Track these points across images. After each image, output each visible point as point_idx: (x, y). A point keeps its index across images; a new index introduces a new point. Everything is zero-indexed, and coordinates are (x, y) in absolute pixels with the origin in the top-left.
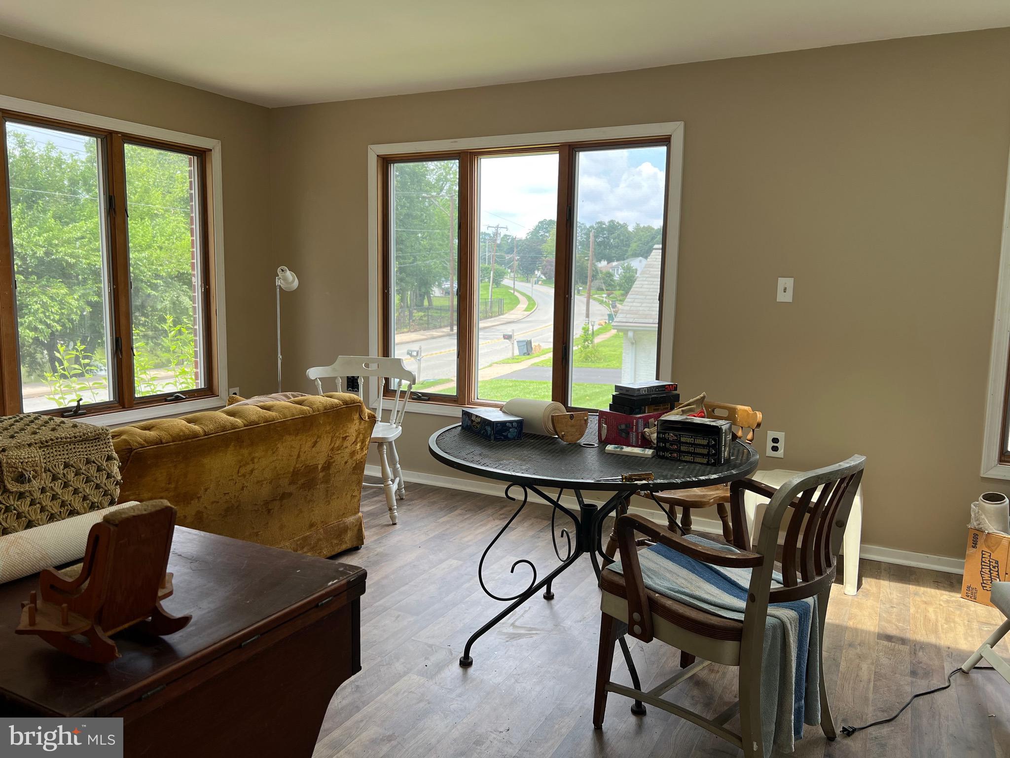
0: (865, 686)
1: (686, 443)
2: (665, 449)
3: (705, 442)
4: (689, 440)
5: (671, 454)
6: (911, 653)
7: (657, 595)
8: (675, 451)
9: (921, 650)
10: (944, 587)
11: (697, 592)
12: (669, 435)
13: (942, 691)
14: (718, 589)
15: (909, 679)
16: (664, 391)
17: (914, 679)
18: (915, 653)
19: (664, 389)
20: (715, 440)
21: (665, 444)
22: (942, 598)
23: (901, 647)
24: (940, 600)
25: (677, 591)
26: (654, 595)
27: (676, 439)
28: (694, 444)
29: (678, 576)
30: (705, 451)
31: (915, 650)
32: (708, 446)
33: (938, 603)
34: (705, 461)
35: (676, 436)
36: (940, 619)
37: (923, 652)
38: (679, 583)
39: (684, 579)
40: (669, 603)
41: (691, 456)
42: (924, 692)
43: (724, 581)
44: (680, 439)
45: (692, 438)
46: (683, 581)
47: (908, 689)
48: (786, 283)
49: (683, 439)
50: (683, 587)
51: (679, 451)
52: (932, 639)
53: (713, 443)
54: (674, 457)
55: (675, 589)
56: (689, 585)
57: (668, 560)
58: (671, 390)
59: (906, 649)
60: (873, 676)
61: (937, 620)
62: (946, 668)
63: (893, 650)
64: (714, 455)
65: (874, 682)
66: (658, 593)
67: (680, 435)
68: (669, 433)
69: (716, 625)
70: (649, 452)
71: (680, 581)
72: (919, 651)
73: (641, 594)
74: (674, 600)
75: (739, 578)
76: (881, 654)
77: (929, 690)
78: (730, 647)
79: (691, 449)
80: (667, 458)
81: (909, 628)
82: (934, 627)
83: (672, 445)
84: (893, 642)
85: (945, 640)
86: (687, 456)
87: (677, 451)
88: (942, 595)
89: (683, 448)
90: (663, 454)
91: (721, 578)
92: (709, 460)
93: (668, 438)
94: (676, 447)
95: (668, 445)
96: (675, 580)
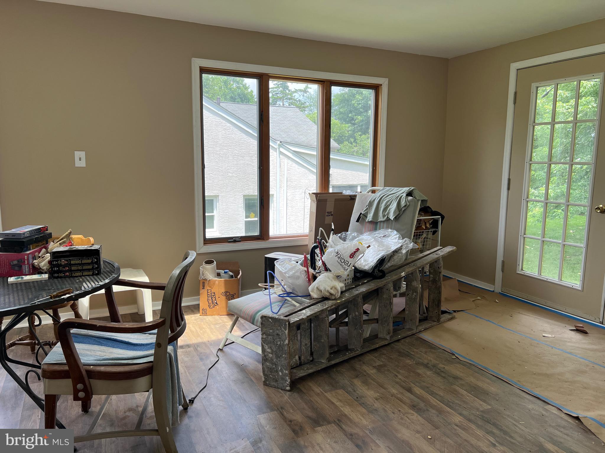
0: (185, 375)
1: (75, 264)
2: (59, 272)
3: (89, 261)
4: (77, 262)
5: (64, 274)
6: (195, 351)
7: (92, 367)
8: (67, 271)
9: (198, 347)
10: (190, 313)
11: (112, 356)
12: (61, 261)
13: (218, 362)
14: (122, 350)
15: (201, 363)
16: (40, 232)
17: (204, 362)
18: (197, 350)
19: (40, 231)
20: (96, 258)
21: (59, 268)
22: (192, 319)
23: (189, 349)
24: (192, 320)
25: (102, 360)
26: (89, 368)
27: (67, 263)
28: (82, 264)
29: (95, 351)
30: (90, 267)
31: (196, 348)
32: (92, 263)
33: (192, 321)
34: (91, 273)
35: (67, 261)
36: (197, 329)
37: (199, 348)
38: (98, 355)
39: (99, 351)
40: (102, 369)
41: (80, 272)
42: (211, 366)
43: (122, 344)
44: (70, 263)
45: (79, 260)
46: (100, 353)
47: (203, 368)
48: (80, 155)
49: (72, 262)
50: (102, 356)
51: (70, 271)
52: (199, 340)
53: (96, 260)
54: (67, 276)
55: (100, 359)
56: (105, 354)
57: (81, 344)
58: (44, 231)
59: (192, 349)
60: (185, 369)
61: (196, 330)
62: (213, 351)
63: (186, 352)
64: (97, 268)
65: (188, 371)
66: (92, 366)
67: (70, 260)
68: (61, 260)
69: (138, 370)
70: (46, 276)
71: (98, 353)
72: (198, 348)
73: (82, 370)
74: (105, 365)
75: (128, 339)
76: (182, 356)
77: (213, 365)
78: (144, 381)
79: (80, 268)
80: (61, 277)
81: (187, 338)
82: (197, 334)
83: (64, 267)
84: (184, 348)
85: (205, 339)
86: (77, 272)
87: (69, 271)
88: (191, 317)
89: (73, 268)
90: (58, 275)
91: (119, 343)
92: (93, 272)
93: (61, 263)
94: (68, 268)
95: (61, 268)
96: (95, 354)
